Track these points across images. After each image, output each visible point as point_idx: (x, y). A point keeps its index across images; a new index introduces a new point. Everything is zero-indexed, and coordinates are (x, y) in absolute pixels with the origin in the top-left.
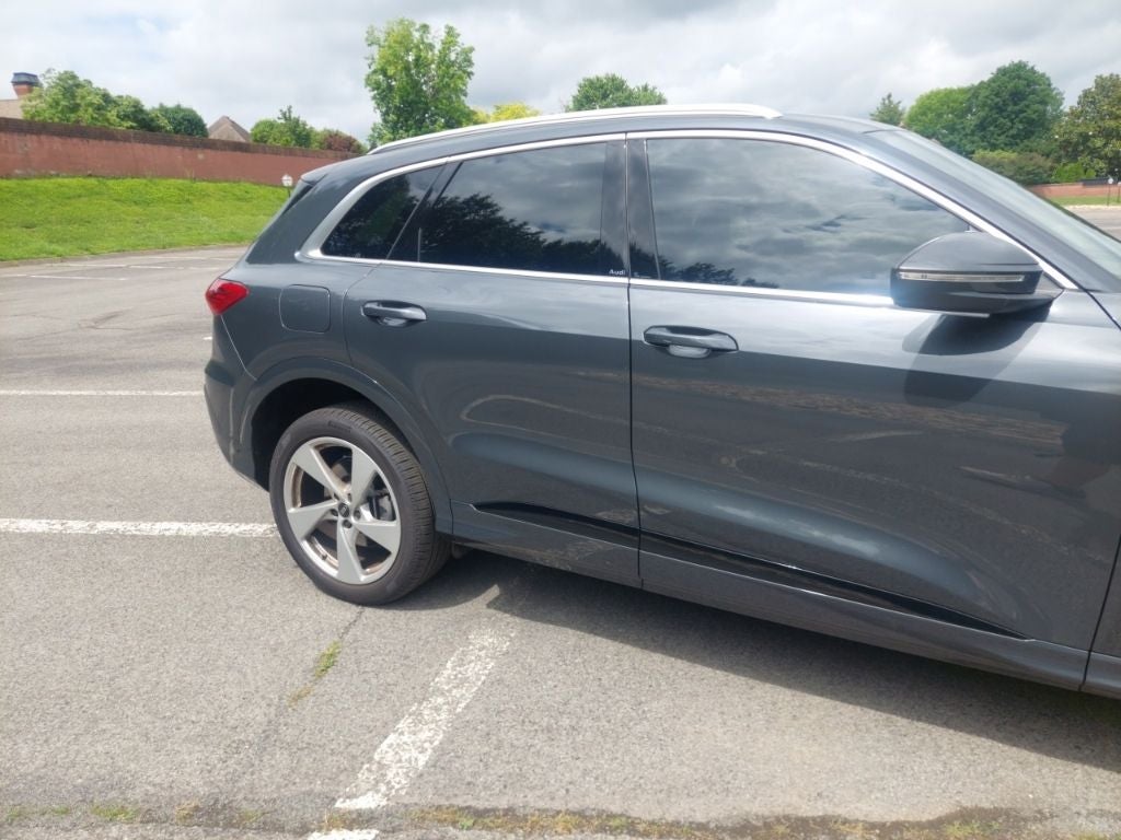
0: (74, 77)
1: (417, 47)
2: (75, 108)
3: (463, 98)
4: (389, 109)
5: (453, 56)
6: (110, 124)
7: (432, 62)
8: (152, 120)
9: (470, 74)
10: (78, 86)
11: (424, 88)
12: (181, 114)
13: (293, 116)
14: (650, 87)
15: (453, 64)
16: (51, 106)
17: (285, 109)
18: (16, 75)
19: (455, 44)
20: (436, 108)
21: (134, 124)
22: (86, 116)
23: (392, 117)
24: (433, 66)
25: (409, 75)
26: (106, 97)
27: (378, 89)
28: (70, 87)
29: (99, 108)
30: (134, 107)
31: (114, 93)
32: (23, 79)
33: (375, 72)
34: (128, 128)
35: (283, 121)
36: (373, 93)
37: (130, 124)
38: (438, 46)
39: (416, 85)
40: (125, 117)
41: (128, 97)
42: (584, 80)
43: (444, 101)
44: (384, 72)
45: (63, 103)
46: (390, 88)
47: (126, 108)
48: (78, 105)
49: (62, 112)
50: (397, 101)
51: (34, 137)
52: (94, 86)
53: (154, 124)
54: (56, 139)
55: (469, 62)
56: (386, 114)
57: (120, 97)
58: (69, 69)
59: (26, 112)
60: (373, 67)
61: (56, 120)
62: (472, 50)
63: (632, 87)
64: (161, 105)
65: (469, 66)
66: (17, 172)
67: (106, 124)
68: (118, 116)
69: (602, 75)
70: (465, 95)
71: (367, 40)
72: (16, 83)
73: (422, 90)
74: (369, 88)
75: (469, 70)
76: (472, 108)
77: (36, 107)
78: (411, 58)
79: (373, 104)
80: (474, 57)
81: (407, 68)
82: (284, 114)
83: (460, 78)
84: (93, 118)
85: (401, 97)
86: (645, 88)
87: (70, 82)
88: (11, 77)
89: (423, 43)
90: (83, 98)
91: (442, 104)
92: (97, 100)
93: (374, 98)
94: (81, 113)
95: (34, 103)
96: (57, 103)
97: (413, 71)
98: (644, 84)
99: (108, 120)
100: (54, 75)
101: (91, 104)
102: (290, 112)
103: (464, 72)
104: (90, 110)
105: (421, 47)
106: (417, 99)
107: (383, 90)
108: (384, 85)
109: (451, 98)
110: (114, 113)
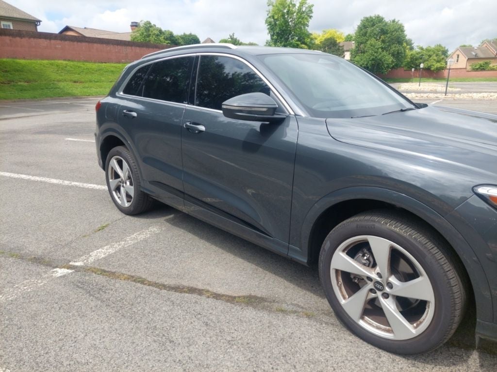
0: (150, 23)
1: (289, 6)
2: (149, 36)
3: (306, 28)
4: (274, 33)
5: (304, 9)
6: (161, 42)
7: (295, 12)
8: (176, 40)
9: (311, 17)
10: (151, 27)
11: (290, 23)
12: (191, 37)
13: (235, 37)
14: (396, 20)
15: (304, 12)
16: (141, 35)
17: (231, 35)
18: (132, 23)
19: (306, 3)
20: (294, 32)
21: (170, 42)
22: (152, 39)
23: (275, 37)
24: (295, 14)
25: (284, 18)
26: (160, 31)
27: (270, 25)
28: (148, 27)
29: (157, 36)
30: (170, 35)
31: (163, 29)
32: (134, 24)
33: (270, 17)
34: (167, 43)
35: (230, 40)
36: (268, 27)
37: (168, 41)
38: (298, 5)
39: (286, 22)
40: (166, 39)
41: (169, 31)
42: (364, 18)
43: (298, 29)
44: (273, 17)
45: (145, 34)
46: (276, 24)
47: (167, 35)
48: (150, 35)
49: (144, 37)
50: (278, 30)
51: (130, 48)
52: (157, 27)
53: (176, 42)
54: (138, 48)
55: (311, 11)
56: (272, 36)
57: (165, 31)
58: (148, 20)
59: (132, 37)
60: (269, 15)
61: (142, 40)
62: (313, 6)
63: (387, 21)
64: (184, 34)
65: (310, 13)
66: (123, 61)
67: (159, 42)
68: (164, 39)
69: (373, 15)
70: (308, 26)
71: (268, 3)
72: (132, 26)
73: (289, 25)
74: (267, 24)
75: (311, 15)
76: (310, 32)
77: (135, 35)
78: (285, 11)
79: (267, 31)
80: (313, 9)
81: (283, 15)
82: (231, 37)
83: (306, 19)
84: (155, 39)
85: (280, 28)
86: (394, 21)
87: (148, 25)
88: (130, 24)
89: (291, 3)
90: (152, 31)
91: (297, 31)
92: (157, 32)
93: (268, 29)
94: (151, 38)
95: (135, 34)
96: (143, 34)
97: (286, 16)
98: (393, 19)
99: (160, 40)
100: (143, 22)
101: (154, 34)
102: (233, 35)
103: (308, 16)
104: (154, 36)
105: (291, 5)
106: (286, 29)
107: (273, 25)
108: (273, 23)
109: (301, 28)
110: (163, 37)
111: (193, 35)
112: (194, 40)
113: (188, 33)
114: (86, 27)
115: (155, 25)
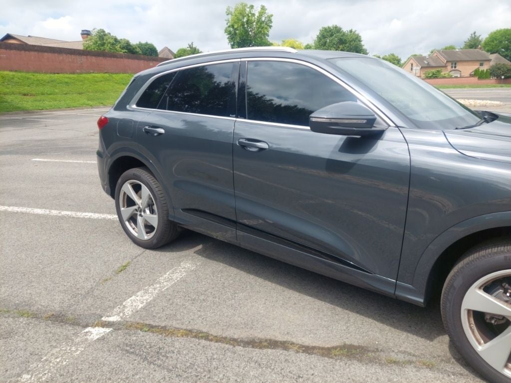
0: (104, 31)
1: (248, 15)
2: (103, 45)
3: (267, 37)
4: (234, 43)
5: (263, 19)
6: (117, 51)
7: (254, 22)
8: (134, 49)
9: (270, 27)
10: (105, 35)
11: (250, 33)
12: (147, 46)
13: (194, 46)
14: (353, 30)
15: (263, 22)
16: (94, 44)
17: (190, 44)
18: (82, 31)
19: (265, 13)
20: (255, 42)
21: (126, 51)
22: (107, 48)
23: (236, 46)
24: (255, 23)
25: (244, 28)
26: (116, 40)
27: (230, 34)
28: (102, 35)
29: (113, 44)
30: (127, 43)
31: (119, 38)
32: (85, 32)
33: (229, 26)
34: (124, 52)
35: (189, 49)
37: (124, 51)
38: (257, 14)
39: (247, 32)
40: (123, 48)
41: (124, 39)
42: (322, 28)
43: (259, 39)
44: (233, 26)
45: (99, 42)
46: (235, 34)
47: (123, 44)
48: (105, 43)
49: (98, 46)
50: (238, 39)
51: (85, 57)
52: (112, 35)
53: (134, 51)
54: (94, 57)
55: (271, 21)
57: (121, 39)
58: (102, 28)
59: (84, 46)
60: (229, 24)
61: (96, 49)
62: (272, 16)
63: (345, 31)
64: (140, 42)
65: (270, 23)
66: (78, 71)
67: (115, 51)
68: (120, 48)
69: (331, 25)
70: (268, 36)
71: (226, 12)
72: (82, 34)
73: (249, 34)
74: (226, 34)
75: (270, 25)
76: (271, 42)
77: (88, 44)
78: (245, 20)
79: (227, 41)
80: (273, 19)
81: (243, 25)
82: (190, 46)
83: (266, 28)
84: (110, 48)
85: (240, 38)
86: (351, 31)
87: (102, 33)
88: (80, 32)
89: (251, 13)
90: (107, 40)
91: (258, 40)
92: (112, 41)
93: (228, 38)
94: (105, 46)
95: (88, 42)
96: (97, 43)
97: (246, 26)
98: (350, 29)
99: (116, 49)
100: (96, 30)
101: (110, 43)
102: (192, 44)
103: (268, 26)
104: (109, 45)
105: (250, 15)
106: (246, 38)
107: (232, 35)
108: (233, 32)
110: (119, 46)
111: (150, 44)
112: (151, 49)
113: (143, 42)
114: (30, 35)
115: (109, 34)
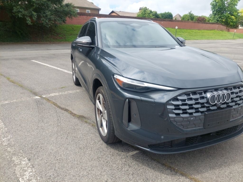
0: (146, 8)
2: (145, 14)
3: (236, 6)
4: (215, 10)
8: (158, 15)
10: (147, 10)
11: (226, 4)
12: (168, 14)
13: (192, 13)
16: (141, 14)
17: (190, 12)
20: (227, 9)
21: (155, 17)
23: (215, 12)
25: (222, 1)
26: (151, 12)
27: (213, 6)
28: (145, 10)
29: (149, 13)
30: (156, 13)
31: (152, 11)
32: (141, 9)
33: (214, 1)
34: (154, 17)
35: (189, 14)
36: (212, 7)
37: (154, 16)
39: (223, 4)
41: (155, 11)
43: (230, 7)
45: (144, 13)
47: (154, 13)
49: (143, 15)
50: (217, 8)
56: (213, 12)
59: (137, 15)
64: (165, 12)
67: (150, 17)
70: (237, 6)
73: (225, 5)
74: (211, 5)
76: (238, 9)
77: (139, 14)
79: (211, 9)
82: (189, 13)
83: (236, 1)
84: (148, 16)
85: (219, 7)
90: (147, 12)
92: (149, 12)
93: (212, 8)
94: (146, 15)
99: (150, 16)
101: (148, 13)
102: (191, 12)
106: (222, 7)
107: (214, 6)
108: (215, 4)
109: (232, 7)
110: (151, 15)
111: (169, 13)
112: (170, 15)
113: (167, 12)
114: (120, 11)
115: (148, 9)
